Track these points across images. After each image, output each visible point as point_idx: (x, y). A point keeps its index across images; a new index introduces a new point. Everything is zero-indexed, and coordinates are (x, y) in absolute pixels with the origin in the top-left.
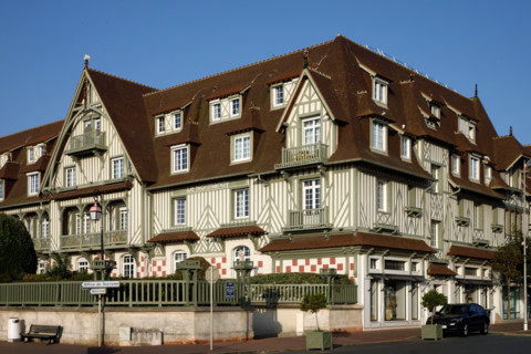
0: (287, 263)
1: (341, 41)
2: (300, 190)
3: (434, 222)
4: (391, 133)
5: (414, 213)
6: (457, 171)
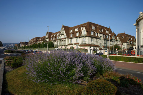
0: (81, 47)
1: (89, 22)
3: (100, 43)
4: (94, 33)
5: (97, 42)
6: (104, 37)
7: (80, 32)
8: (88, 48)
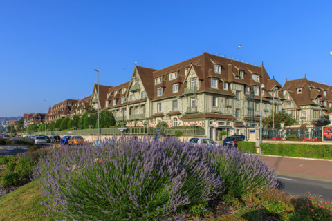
2: (190, 100)
3: (237, 109)
4: (220, 82)
5: (228, 107)
7: (181, 82)
8: (205, 124)
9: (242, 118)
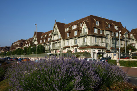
0: (82, 51)
1: (91, 16)
2: (83, 39)
3: (107, 44)
5: (102, 42)
6: (113, 35)
7: (79, 30)
8: (91, 51)
9: (110, 48)
